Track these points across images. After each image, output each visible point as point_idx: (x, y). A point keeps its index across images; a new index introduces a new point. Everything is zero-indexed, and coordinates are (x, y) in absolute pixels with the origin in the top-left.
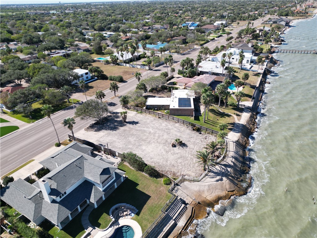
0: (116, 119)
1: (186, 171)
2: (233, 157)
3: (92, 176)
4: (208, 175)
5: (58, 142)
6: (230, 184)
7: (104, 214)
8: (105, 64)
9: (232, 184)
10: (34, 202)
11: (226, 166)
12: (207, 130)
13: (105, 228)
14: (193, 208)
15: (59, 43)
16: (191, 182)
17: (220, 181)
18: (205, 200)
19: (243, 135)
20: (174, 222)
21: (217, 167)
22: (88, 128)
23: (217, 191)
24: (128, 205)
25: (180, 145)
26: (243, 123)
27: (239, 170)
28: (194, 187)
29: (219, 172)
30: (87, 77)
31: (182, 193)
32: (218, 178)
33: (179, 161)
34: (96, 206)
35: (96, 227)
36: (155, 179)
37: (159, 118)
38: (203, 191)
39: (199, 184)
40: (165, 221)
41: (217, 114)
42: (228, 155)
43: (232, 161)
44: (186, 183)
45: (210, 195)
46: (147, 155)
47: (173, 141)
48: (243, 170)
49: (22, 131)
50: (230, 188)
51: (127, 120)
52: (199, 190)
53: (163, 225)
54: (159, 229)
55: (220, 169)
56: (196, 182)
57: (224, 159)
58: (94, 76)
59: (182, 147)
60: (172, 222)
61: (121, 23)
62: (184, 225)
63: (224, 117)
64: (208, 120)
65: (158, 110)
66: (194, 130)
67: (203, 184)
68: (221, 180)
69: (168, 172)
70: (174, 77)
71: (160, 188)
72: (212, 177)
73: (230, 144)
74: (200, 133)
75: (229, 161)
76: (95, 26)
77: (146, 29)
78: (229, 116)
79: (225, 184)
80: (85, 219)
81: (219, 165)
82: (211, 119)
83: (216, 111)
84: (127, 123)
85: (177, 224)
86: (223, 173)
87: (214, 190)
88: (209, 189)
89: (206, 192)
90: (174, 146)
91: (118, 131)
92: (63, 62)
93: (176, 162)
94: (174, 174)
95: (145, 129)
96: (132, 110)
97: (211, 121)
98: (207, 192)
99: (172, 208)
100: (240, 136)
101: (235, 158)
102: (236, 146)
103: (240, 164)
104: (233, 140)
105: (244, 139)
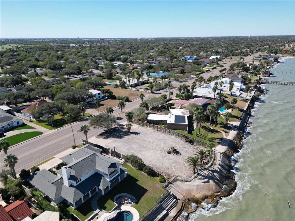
0: (122, 130)
1: (178, 173)
2: (219, 165)
3: (102, 168)
4: (197, 177)
5: (74, 145)
6: (215, 186)
7: (110, 200)
8: (114, 87)
9: (217, 186)
10: (56, 185)
11: (213, 171)
12: (198, 142)
13: (109, 210)
14: (183, 203)
15: (77, 70)
16: (182, 182)
17: (207, 183)
18: (194, 197)
19: (230, 149)
20: (166, 212)
21: (205, 172)
22: (98, 136)
23: (204, 191)
24: (129, 195)
25: (175, 153)
26: (230, 139)
27: (224, 176)
28: (185, 186)
29: (207, 176)
30: (99, 97)
31: (174, 190)
32: (206, 180)
33: (173, 165)
34: (103, 194)
35: (102, 210)
36: (152, 177)
37: (158, 130)
38: (193, 190)
39: (189, 184)
40: (159, 211)
42: (215, 163)
43: (218, 168)
44: (178, 182)
45: (198, 194)
46: (146, 159)
47: (169, 149)
48: (228, 176)
49: (45, 135)
50: (216, 189)
51: (131, 131)
52: (189, 189)
53: (157, 213)
54: (154, 216)
56: (187, 182)
57: (212, 166)
58: (105, 96)
59: (176, 154)
60: (164, 212)
61: (129, 55)
62: (174, 215)
63: (214, 133)
64: (199, 134)
65: (157, 125)
66: (187, 141)
67: (193, 184)
69: (163, 173)
70: (172, 100)
71: (156, 185)
72: (200, 179)
73: (218, 155)
74: (193, 145)
75: (216, 167)
76: (107, 57)
77: (150, 61)
78: (218, 132)
79: (211, 186)
80: (94, 203)
81: (207, 171)
82: (202, 134)
83: (207, 128)
84: (131, 133)
85: (169, 214)
86: (210, 176)
87: (202, 190)
88: (198, 189)
90: (169, 153)
91: (123, 139)
92: (80, 84)
93: (171, 165)
94: (168, 175)
95: (146, 138)
96: (135, 124)
97: (202, 135)
98: (196, 191)
99: (165, 201)
100: (227, 149)
101: (222, 166)
102: (223, 156)
103: (226, 171)
104: (220, 151)
105: (230, 152)
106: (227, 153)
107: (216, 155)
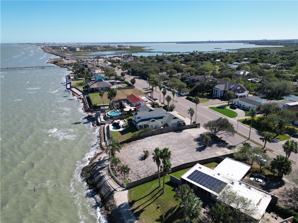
2: (104, 176)
11: (103, 168)
27: (94, 176)
29: (104, 162)
42: (108, 175)
43: (102, 173)
57: (108, 170)
60: (106, 140)
68: (99, 160)
73: (115, 185)
75: (104, 172)
81: (107, 165)
85: (104, 142)
100: (115, 205)
101: (102, 178)
102: (110, 190)
103: (96, 181)
104: (117, 193)
105: (111, 208)
106: (112, 199)
107: (117, 184)
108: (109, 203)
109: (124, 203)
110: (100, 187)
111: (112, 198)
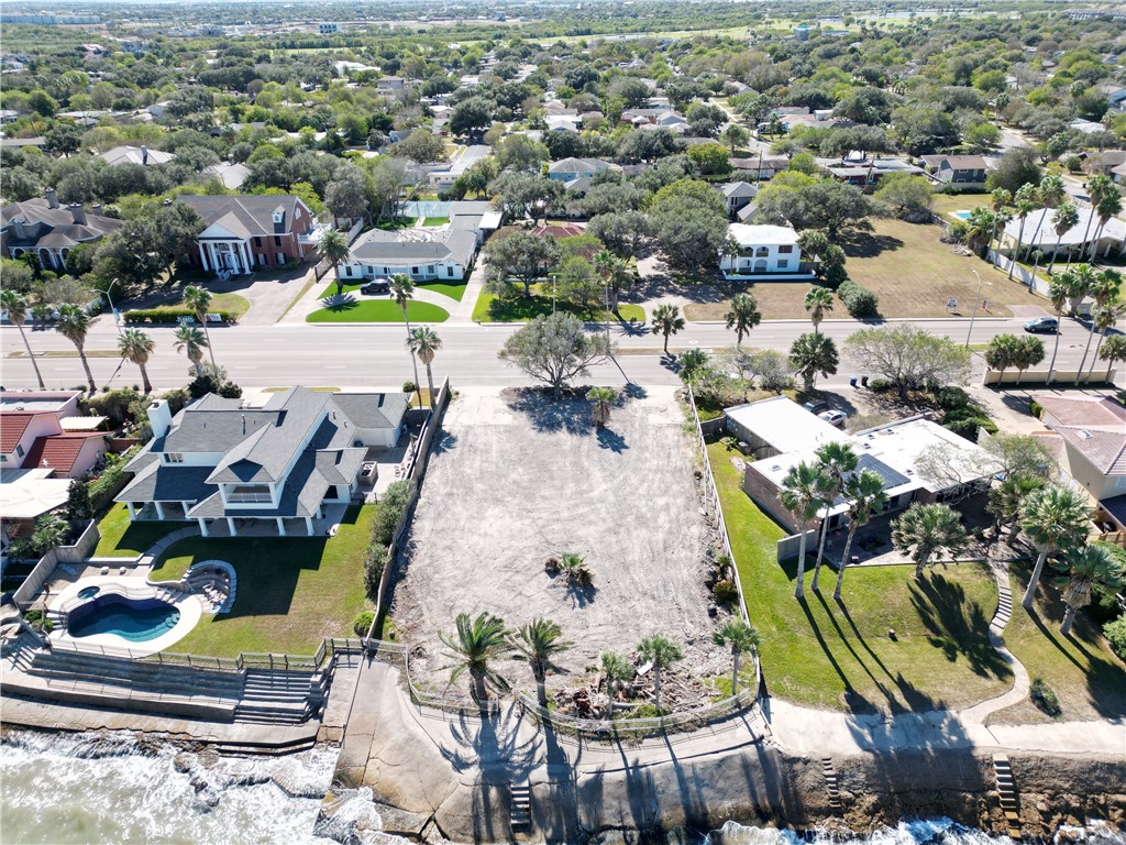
2: (635, 767)
4: (465, 718)
6: (460, 806)
7: (191, 558)
9: (469, 812)
11: (556, 757)
13: (155, 579)
14: (313, 739)
16: (400, 683)
17: (450, 764)
18: (362, 759)
19: (870, 774)
20: (232, 708)
21: (528, 730)
22: (517, 390)
23: (412, 777)
25: (572, 584)
26: (982, 743)
27: (578, 822)
29: (500, 747)
30: (783, 263)
31: (350, 684)
32: (470, 754)
34: (204, 532)
35: (153, 566)
38: (387, 736)
39: (403, 708)
40: (222, 687)
41: (935, 618)
42: (632, 746)
43: (600, 772)
44: (394, 673)
45: (383, 766)
51: (609, 421)
52: (386, 723)
53: (208, 686)
54: (193, 684)
55: (519, 743)
56: (407, 697)
57: (593, 739)
59: (569, 592)
60: (227, 704)
62: (235, 739)
63: (949, 651)
65: (745, 455)
66: (709, 585)
67: (408, 719)
68: (460, 765)
69: (414, 611)
71: (333, 620)
72: (460, 732)
73: (724, 735)
74: (713, 613)
75: (598, 762)
78: (991, 668)
79: (450, 787)
80: (170, 539)
81: (542, 736)
82: (857, 610)
84: (601, 431)
85: (232, 722)
86: (506, 761)
87: (406, 767)
88: (401, 749)
89: (388, 745)
90: (553, 569)
91: (541, 436)
94: (414, 628)
95: (598, 475)
96: (685, 410)
97: (839, 614)
98: (390, 749)
99: (272, 680)
100: (848, 762)
101: (639, 782)
102: (746, 766)
103: (630, 821)
104: (775, 738)
105: (848, 789)
106: (805, 772)
107: (715, 727)
108: (814, 789)
109: (851, 729)
110: (687, 808)
111: (798, 766)
